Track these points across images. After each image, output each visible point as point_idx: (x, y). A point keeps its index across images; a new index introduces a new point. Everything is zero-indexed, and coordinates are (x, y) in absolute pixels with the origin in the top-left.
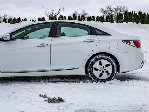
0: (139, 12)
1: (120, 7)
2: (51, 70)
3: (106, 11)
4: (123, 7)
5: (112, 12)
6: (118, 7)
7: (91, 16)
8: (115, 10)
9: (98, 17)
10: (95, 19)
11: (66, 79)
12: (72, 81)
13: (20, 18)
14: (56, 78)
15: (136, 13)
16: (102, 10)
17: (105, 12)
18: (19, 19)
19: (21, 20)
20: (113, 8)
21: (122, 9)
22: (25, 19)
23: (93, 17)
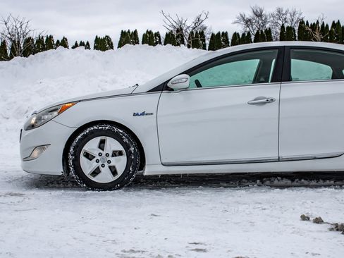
0: (334, 22)
1: (284, 12)
2: (279, 160)
3: (250, 20)
4: (291, 11)
5: (265, 22)
6: (279, 11)
7: (219, 33)
8: (272, 19)
9: (236, 35)
10: (230, 41)
11: (303, 180)
12: (317, 184)
13: (51, 37)
14: (279, 178)
15: (327, 25)
16: (243, 17)
17: (248, 22)
18: (50, 39)
19: (55, 42)
20: (267, 14)
21: (288, 16)
22: (63, 41)
23: (225, 34)
